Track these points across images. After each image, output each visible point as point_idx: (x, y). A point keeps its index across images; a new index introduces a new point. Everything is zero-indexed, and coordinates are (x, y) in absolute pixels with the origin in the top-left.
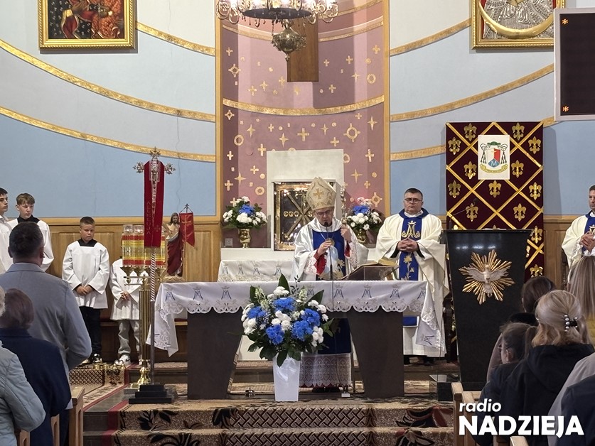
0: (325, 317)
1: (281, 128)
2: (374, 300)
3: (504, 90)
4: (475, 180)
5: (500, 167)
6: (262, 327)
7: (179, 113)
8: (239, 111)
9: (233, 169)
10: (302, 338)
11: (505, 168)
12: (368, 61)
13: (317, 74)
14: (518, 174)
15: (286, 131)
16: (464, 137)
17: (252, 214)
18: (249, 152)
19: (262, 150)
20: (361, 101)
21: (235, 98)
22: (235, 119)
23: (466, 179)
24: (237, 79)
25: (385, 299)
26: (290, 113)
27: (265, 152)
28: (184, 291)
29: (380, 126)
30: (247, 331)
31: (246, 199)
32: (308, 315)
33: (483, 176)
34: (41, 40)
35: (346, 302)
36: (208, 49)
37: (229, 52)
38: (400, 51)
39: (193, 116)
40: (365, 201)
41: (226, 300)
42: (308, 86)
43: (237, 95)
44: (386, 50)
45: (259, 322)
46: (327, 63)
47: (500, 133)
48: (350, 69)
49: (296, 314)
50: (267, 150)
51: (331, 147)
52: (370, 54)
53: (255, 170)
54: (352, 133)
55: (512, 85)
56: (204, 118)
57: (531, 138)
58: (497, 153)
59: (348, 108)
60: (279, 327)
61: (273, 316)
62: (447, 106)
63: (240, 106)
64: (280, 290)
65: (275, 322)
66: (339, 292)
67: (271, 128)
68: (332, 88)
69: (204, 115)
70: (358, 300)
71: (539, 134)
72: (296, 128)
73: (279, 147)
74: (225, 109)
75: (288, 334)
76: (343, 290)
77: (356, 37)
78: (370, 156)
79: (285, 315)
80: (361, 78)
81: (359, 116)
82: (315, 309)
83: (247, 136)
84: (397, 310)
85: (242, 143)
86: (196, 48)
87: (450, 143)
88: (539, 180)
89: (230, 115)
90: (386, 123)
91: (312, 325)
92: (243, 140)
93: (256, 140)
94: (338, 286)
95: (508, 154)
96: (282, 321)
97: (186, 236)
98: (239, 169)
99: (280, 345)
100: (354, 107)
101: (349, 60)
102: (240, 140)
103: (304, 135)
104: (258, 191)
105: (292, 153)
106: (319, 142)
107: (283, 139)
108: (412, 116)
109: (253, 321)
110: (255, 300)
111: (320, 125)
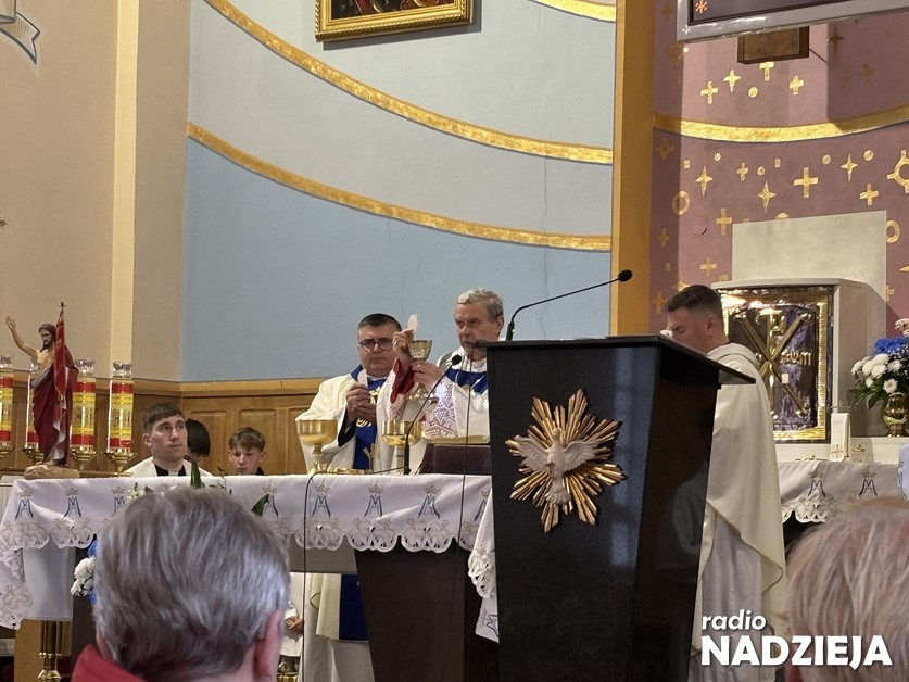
1: (761, 171)
2: (386, 523)
7: (547, 150)
8: (683, 139)
9: (668, 266)
15: (771, 175)
18: (698, 229)
19: (723, 221)
22: (674, 159)
24: (680, 70)
25: (408, 519)
27: (729, 227)
28: (50, 497)
34: (317, 21)
35: (335, 525)
36: (604, 8)
43: (680, 105)
50: (733, 222)
51: (862, 206)
53: (709, 267)
54: (905, 172)
63: (683, 129)
66: (321, 501)
67: (744, 171)
70: (357, 522)
72: (792, 169)
73: (758, 213)
76: (328, 496)
83: (696, 193)
84: (431, 548)
85: (685, 210)
89: (665, 150)
92: (688, 201)
93: (715, 200)
94: (320, 488)
98: (680, 266)
102: (683, 205)
103: (806, 181)
105: (783, 223)
106: (837, 199)
107: (767, 195)
111: (839, 160)
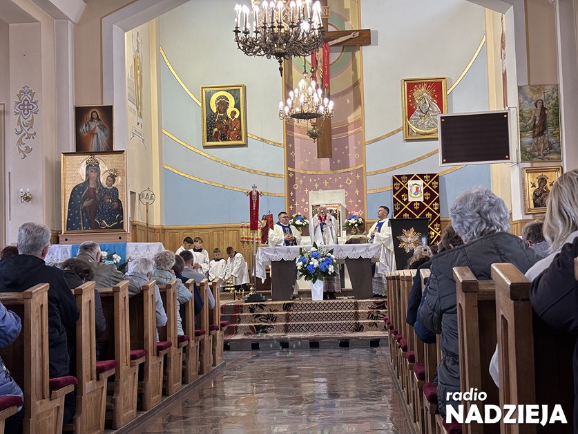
0: (335, 261)
1: (315, 180)
2: (357, 253)
3: (420, 159)
4: (407, 202)
5: (419, 195)
6: (305, 266)
7: (268, 174)
8: (295, 173)
9: (293, 200)
10: (324, 270)
11: (421, 196)
12: (355, 148)
13: (331, 154)
14: (427, 198)
15: (317, 181)
16: (401, 181)
17: (302, 220)
18: (300, 192)
19: (307, 191)
20: (353, 166)
21: (293, 167)
22: (294, 177)
23: (403, 201)
24: (294, 158)
25: (363, 253)
26: (319, 173)
28: (269, 250)
29: (362, 178)
30: (299, 268)
31: (300, 214)
32: (326, 260)
33: (411, 200)
34: (204, 143)
35: (344, 254)
36: (280, 144)
37: (290, 145)
38: (370, 143)
39: (274, 175)
40: (355, 213)
41: (289, 254)
42: (328, 160)
43: (295, 166)
44: (363, 142)
45: (304, 263)
46: (336, 149)
47: (419, 179)
48: (347, 152)
49: (321, 259)
50: (309, 191)
51: (339, 188)
52: (356, 144)
53: (303, 200)
54: (349, 182)
55: (423, 156)
56: (279, 176)
57: (433, 181)
58: (417, 189)
59: (346, 170)
60: (313, 265)
61: (310, 260)
62: (393, 167)
63: (296, 171)
64: (314, 249)
65: (311, 263)
66: (341, 249)
67: (311, 180)
68: (339, 161)
69: (279, 175)
70: (350, 253)
71: (437, 179)
72: (322, 180)
73: (315, 189)
74: (289, 172)
75: (317, 268)
76: (343, 248)
77: (349, 137)
78: (357, 192)
79: (316, 260)
80: (352, 156)
81: (352, 174)
82: (330, 257)
83: (299, 184)
84: (368, 257)
86: (275, 144)
87: (395, 184)
88: (438, 201)
89: (291, 175)
90: (364, 177)
91: (328, 264)
93: (304, 186)
94: (340, 247)
95: (422, 189)
96: (315, 263)
97: (270, 225)
98: (296, 200)
99: (313, 274)
100: (349, 169)
101: (346, 147)
102: (296, 187)
103: (326, 183)
104: (305, 210)
105: (320, 192)
106: (333, 187)
108: (377, 173)
109: (301, 263)
110: (302, 254)
111: (333, 178)
